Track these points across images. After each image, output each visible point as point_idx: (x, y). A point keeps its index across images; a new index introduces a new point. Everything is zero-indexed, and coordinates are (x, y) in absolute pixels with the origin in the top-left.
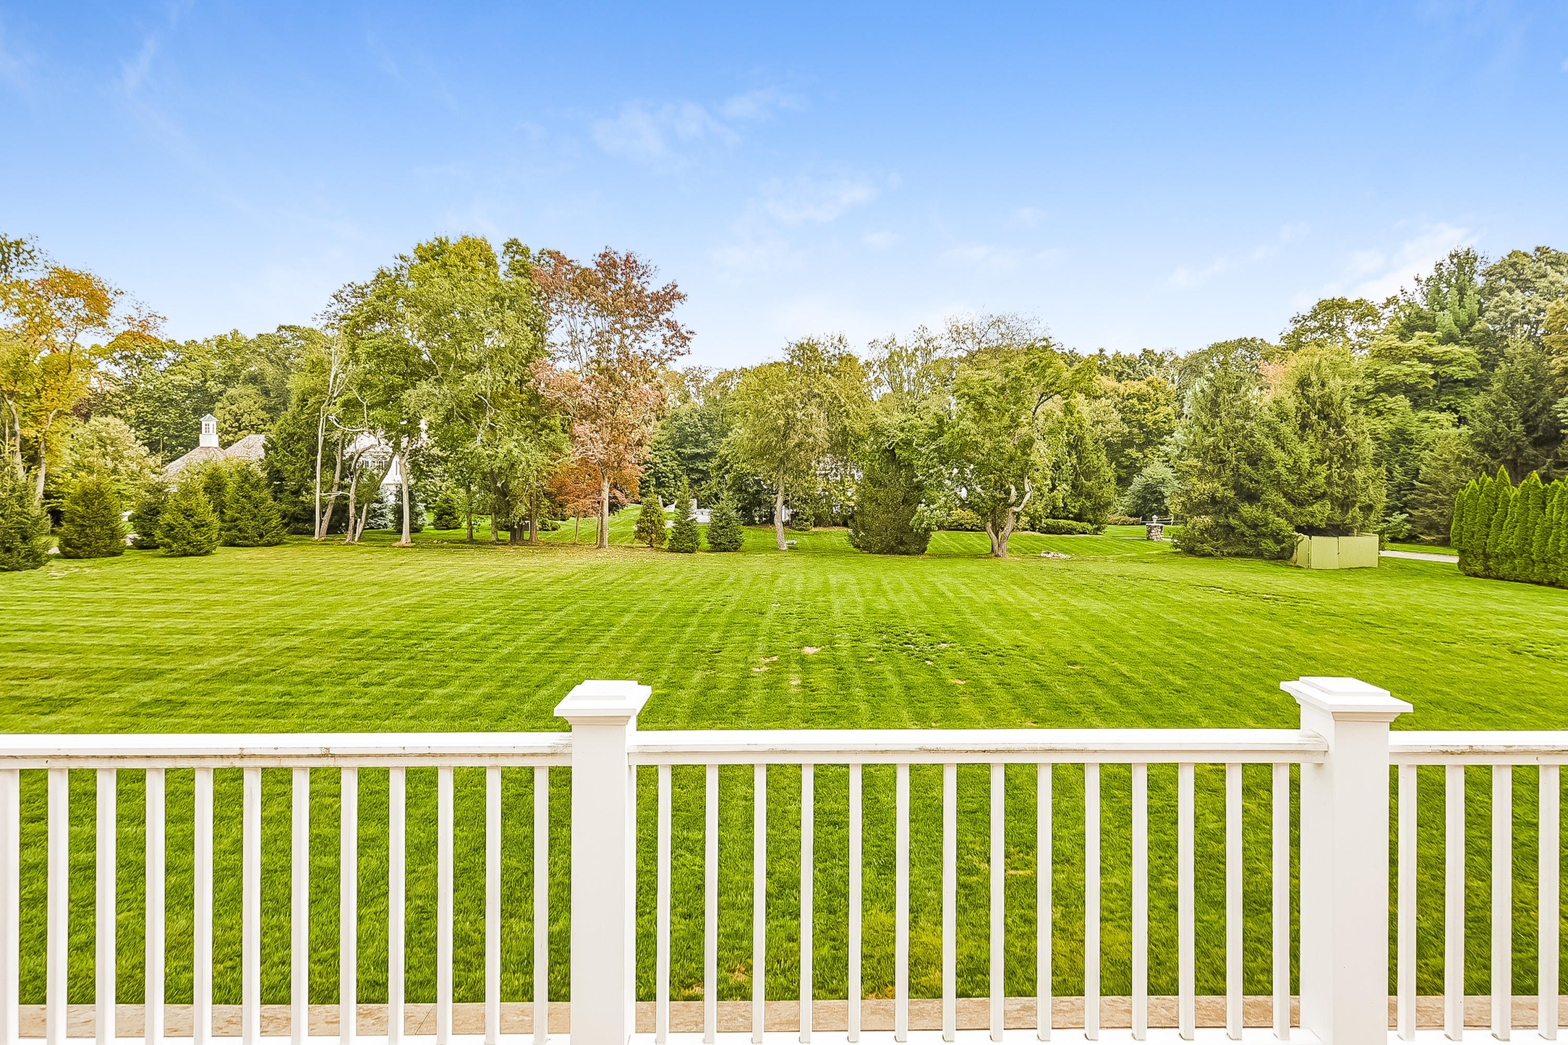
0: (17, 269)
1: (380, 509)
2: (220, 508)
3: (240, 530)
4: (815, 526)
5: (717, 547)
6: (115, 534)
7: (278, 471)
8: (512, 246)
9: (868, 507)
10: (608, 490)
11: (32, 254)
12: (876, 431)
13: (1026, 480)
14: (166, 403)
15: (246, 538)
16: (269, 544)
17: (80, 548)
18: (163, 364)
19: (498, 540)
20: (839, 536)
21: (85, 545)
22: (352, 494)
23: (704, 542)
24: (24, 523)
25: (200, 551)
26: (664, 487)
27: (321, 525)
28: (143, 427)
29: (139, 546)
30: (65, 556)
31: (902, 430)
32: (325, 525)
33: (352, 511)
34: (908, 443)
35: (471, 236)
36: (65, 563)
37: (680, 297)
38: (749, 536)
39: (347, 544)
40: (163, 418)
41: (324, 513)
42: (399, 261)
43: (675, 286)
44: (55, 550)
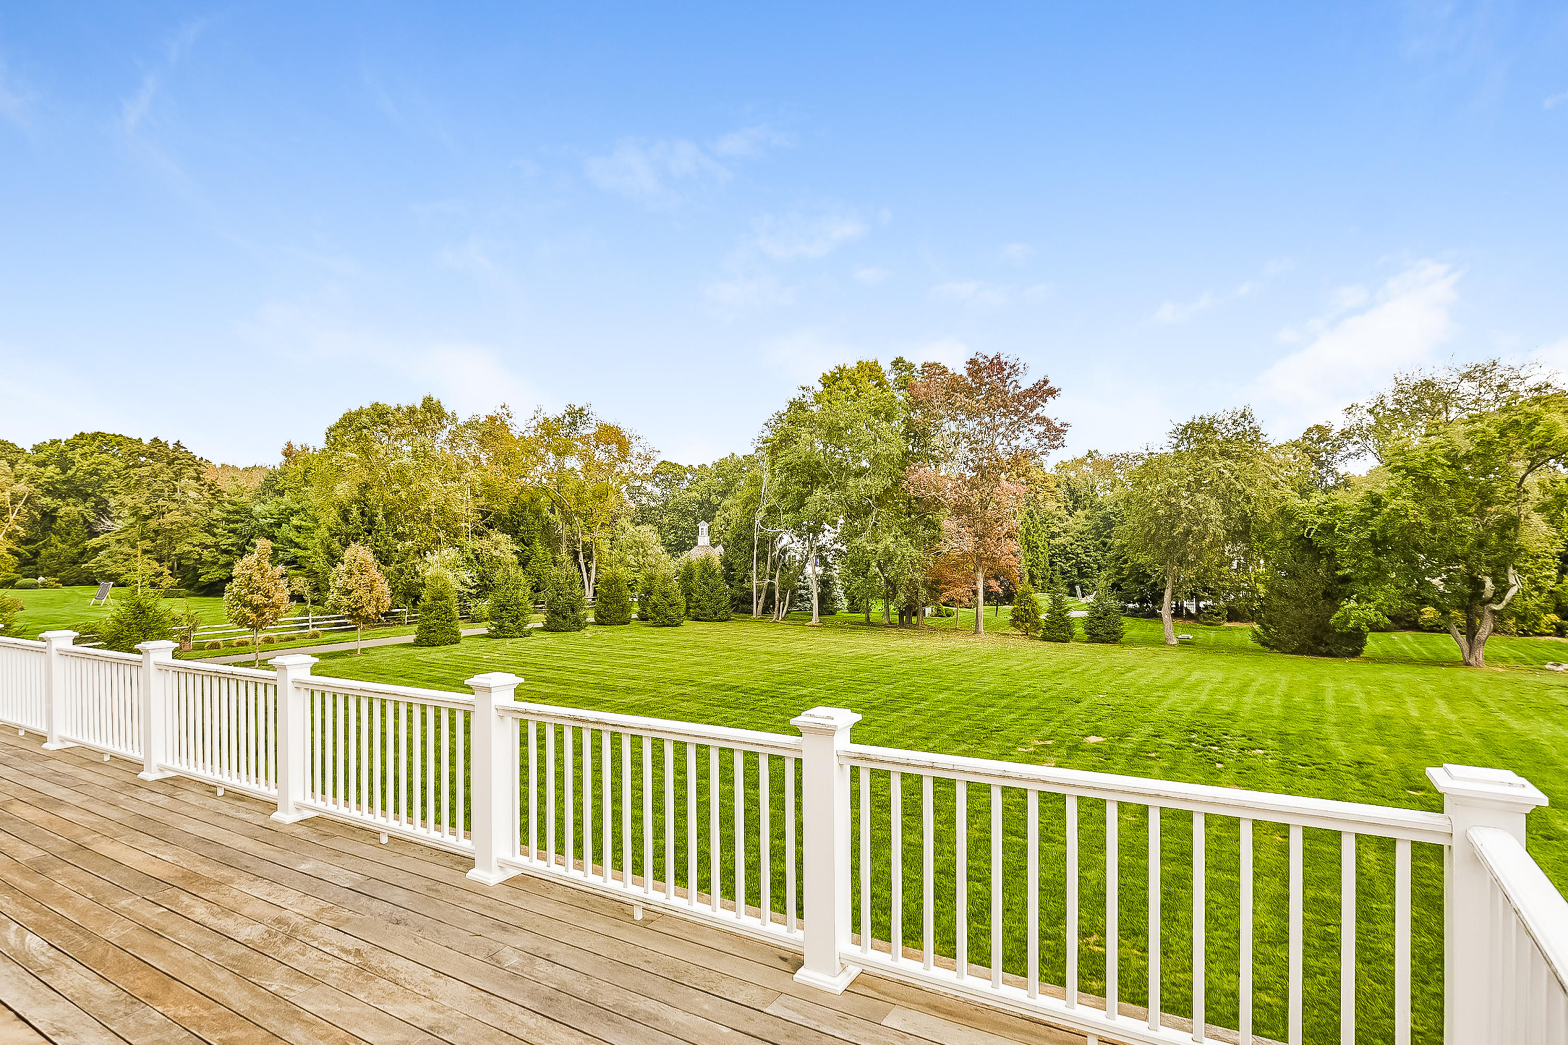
0: (581, 428)
1: (806, 594)
2: (688, 593)
3: (701, 609)
4: (1229, 620)
5: (1094, 637)
6: (625, 609)
7: (731, 564)
8: (898, 363)
9: (1276, 601)
10: (982, 580)
11: (588, 416)
12: (1287, 515)
13: (1511, 570)
14: (685, 514)
15: (706, 615)
16: (720, 620)
17: (605, 618)
18: (686, 485)
19: (890, 623)
20: (1244, 632)
21: (608, 616)
22: (776, 581)
23: (1079, 630)
24: (572, 600)
25: (673, 623)
26: (1087, 577)
27: (757, 607)
28: (672, 531)
29: (643, 618)
30: (598, 623)
31: (1321, 512)
32: (760, 607)
33: (777, 596)
34: (1328, 529)
35: (864, 361)
36: (596, 628)
37: (1052, 392)
38: (1132, 628)
39: (775, 622)
40: (685, 524)
41: (760, 597)
42: (802, 392)
43: (1046, 382)
44: (591, 619)
